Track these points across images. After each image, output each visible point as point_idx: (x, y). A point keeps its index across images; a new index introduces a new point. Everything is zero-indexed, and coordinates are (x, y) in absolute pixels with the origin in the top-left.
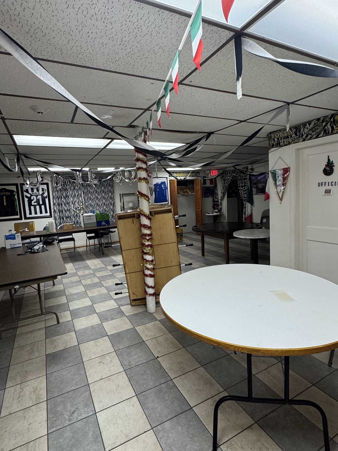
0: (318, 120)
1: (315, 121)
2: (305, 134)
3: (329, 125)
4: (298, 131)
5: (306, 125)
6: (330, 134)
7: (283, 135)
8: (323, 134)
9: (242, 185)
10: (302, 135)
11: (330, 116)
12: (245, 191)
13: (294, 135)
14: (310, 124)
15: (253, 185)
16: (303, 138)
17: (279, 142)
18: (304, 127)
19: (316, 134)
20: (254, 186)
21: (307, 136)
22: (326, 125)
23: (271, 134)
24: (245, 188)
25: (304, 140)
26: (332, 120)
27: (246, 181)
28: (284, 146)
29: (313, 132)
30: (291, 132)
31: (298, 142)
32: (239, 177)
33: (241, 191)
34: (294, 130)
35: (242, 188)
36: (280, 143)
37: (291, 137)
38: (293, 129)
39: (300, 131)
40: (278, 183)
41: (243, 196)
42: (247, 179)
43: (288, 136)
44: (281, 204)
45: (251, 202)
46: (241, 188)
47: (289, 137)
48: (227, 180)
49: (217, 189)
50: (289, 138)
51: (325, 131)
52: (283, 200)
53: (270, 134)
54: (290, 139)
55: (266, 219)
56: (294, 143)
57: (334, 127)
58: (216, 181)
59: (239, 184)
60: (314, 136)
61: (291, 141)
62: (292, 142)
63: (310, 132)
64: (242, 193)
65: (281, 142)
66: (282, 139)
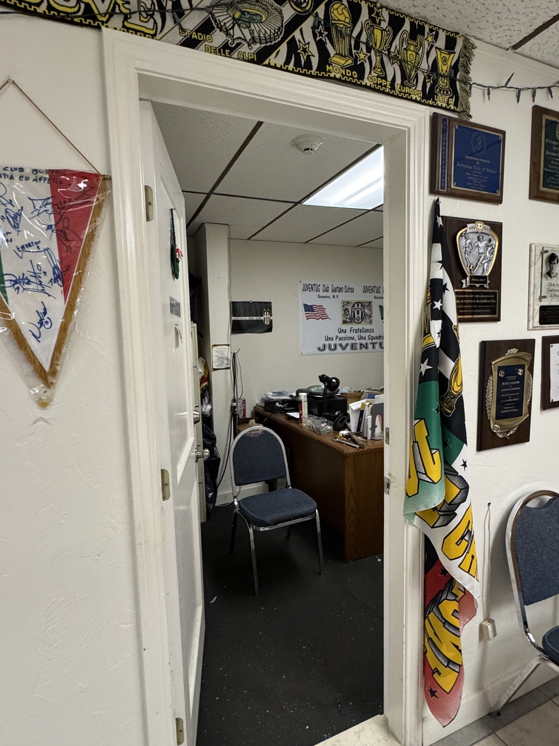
3: (307, 28)
6: (313, 71)
8: (287, 62)
16: (182, 30)
19: (254, 41)
21: (206, 28)
22: (296, 22)
29: (236, 22)
31: (150, 36)
44: (43, 404)
56: (126, 30)
57: (329, 48)
60: (246, 50)
61: (103, 7)
62: (109, 14)
63: (223, 17)
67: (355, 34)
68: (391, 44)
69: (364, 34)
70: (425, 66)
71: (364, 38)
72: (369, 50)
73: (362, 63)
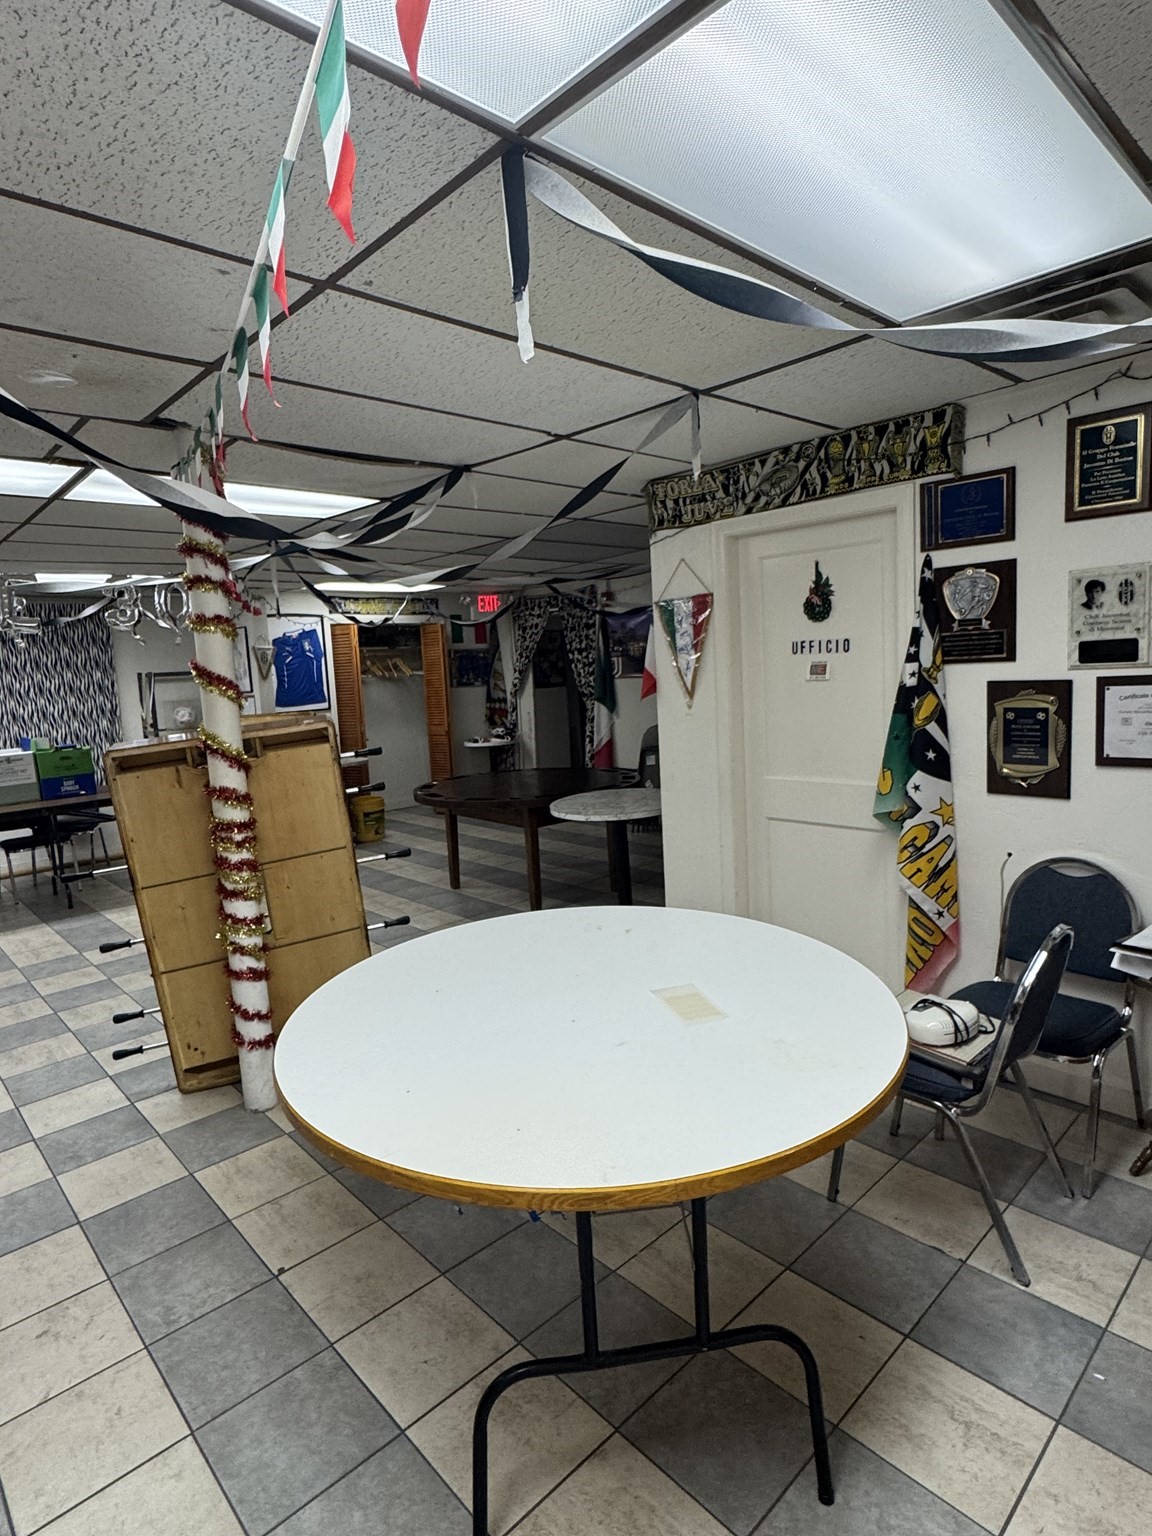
0: (786, 450)
1: (776, 453)
2: (750, 491)
3: (813, 469)
4: (731, 482)
5: (753, 464)
6: (817, 496)
7: (690, 491)
8: (801, 497)
9: (579, 647)
10: (744, 496)
11: (816, 442)
12: (590, 665)
13: (720, 494)
14: (763, 463)
15: (611, 645)
16: (746, 505)
17: (680, 511)
18: (749, 470)
19: (781, 493)
20: (616, 651)
21: (757, 498)
22: (807, 468)
23: (655, 486)
24: (590, 656)
25: (749, 511)
26: (822, 454)
27: (591, 632)
28: (694, 525)
29: (773, 486)
30: (712, 482)
31: (732, 516)
32: (568, 620)
33: (576, 666)
34: (721, 478)
35: (580, 657)
36: (682, 515)
37: (714, 498)
38: (716, 475)
39: (736, 482)
40: (680, 643)
41: (583, 682)
42: (594, 625)
43: (704, 495)
44: (690, 707)
45: (610, 700)
46: (576, 656)
47: (708, 497)
48: (531, 628)
49: (500, 660)
50: (706, 501)
51: (805, 486)
52: (697, 696)
53: (652, 486)
54: (709, 503)
55: (650, 757)
56: (722, 517)
57: (829, 475)
58: (496, 631)
59: (571, 643)
60: (777, 501)
61: (713, 511)
62: (715, 513)
63: (766, 487)
64: (582, 671)
65: (683, 512)
66: (688, 502)
67: (847, 457)
68: (878, 448)
69: (855, 452)
70: (912, 449)
71: (854, 456)
72: (858, 461)
73: (853, 475)
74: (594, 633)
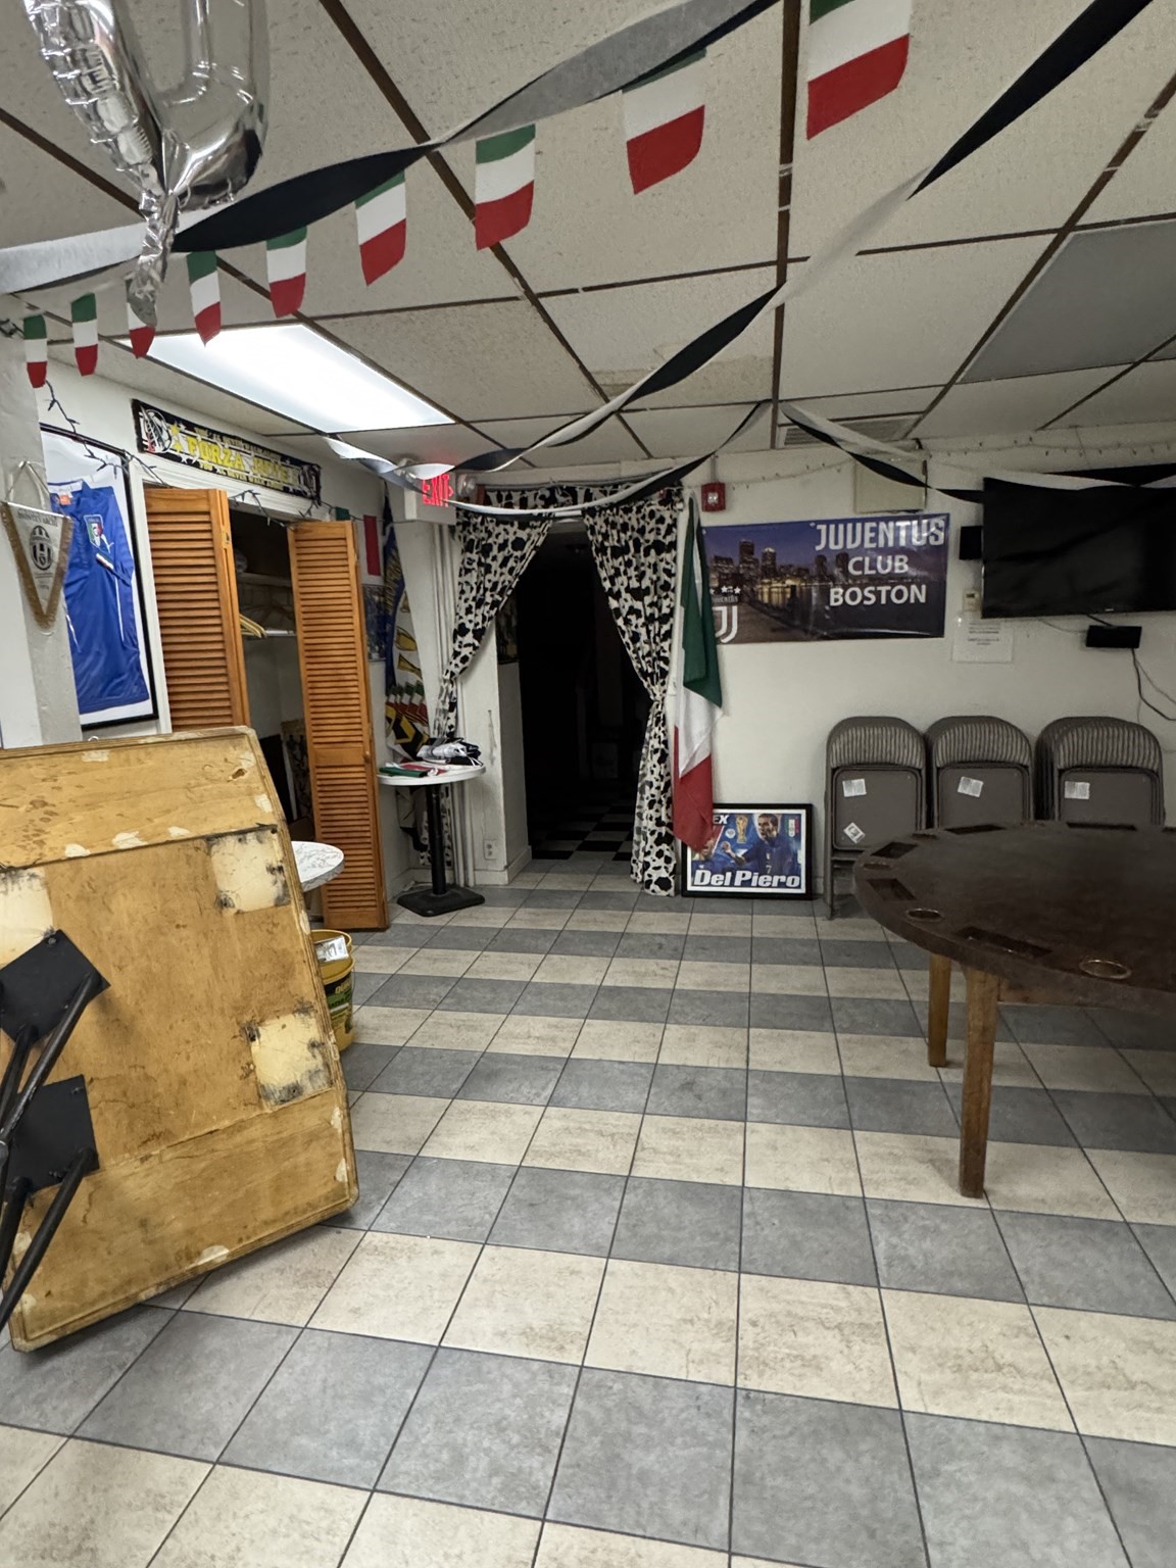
9: (634, 584)
20: (725, 594)
32: (606, 535)
33: (627, 622)
35: (638, 605)
42: (673, 545)
45: (706, 680)
46: (627, 602)
48: (502, 547)
49: (407, 609)
55: (863, 780)
58: (397, 560)
59: (612, 579)
64: (643, 631)
74: (675, 560)
